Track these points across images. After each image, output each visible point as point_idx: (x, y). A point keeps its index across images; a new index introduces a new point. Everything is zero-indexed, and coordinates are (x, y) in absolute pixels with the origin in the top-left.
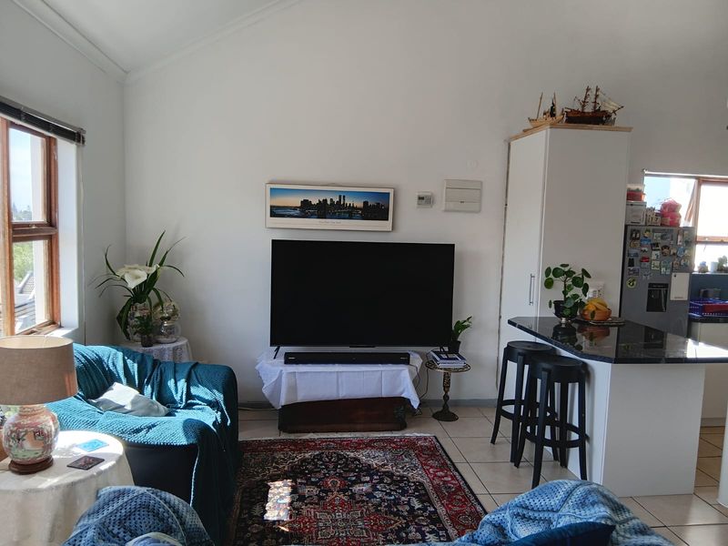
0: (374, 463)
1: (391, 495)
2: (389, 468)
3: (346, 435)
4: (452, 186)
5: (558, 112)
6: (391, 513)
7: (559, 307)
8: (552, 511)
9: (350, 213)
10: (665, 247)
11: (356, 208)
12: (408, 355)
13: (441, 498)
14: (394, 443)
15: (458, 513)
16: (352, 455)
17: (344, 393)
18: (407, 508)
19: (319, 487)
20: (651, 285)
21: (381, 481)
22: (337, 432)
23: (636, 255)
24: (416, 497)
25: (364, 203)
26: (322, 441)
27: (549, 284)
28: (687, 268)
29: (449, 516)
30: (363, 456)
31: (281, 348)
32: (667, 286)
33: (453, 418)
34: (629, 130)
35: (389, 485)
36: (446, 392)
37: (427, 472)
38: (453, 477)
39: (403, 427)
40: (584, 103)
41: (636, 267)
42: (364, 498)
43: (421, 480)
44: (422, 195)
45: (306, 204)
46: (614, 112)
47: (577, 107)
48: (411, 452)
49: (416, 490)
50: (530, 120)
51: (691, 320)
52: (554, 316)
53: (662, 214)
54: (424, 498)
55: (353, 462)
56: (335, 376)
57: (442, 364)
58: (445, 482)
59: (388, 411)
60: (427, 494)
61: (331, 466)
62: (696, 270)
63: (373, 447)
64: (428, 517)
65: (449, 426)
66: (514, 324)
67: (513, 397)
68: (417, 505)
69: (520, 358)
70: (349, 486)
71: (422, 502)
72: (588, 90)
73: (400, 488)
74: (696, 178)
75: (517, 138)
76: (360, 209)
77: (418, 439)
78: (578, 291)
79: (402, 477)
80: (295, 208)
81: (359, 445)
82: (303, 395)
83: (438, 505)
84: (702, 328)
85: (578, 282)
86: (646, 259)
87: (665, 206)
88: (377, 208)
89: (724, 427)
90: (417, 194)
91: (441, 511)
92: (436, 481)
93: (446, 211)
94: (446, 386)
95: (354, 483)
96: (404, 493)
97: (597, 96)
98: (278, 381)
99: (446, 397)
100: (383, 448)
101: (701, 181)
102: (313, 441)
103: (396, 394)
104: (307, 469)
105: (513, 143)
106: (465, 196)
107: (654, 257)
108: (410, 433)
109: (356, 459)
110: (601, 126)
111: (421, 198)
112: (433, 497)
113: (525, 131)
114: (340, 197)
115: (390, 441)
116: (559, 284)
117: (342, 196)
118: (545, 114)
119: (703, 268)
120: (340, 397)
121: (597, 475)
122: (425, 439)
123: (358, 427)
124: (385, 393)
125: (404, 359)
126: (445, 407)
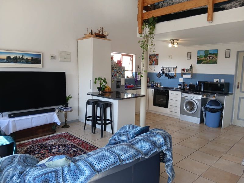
0: (53, 143)
1: (65, 149)
2: (59, 143)
3: (37, 139)
4: (61, 53)
5: (93, 33)
6: (69, 153)
7: (99, 89)
8: (127, 131)
9: (27, 61)
10: (119, 72)
11: (29, 59)
12: (54, 109)
13: (80, 146)
14: (55, 137)
15: (87, 148)
16: (44, 143)
17: (34, 124)
18: (73, 151)
19: (40, 154)
20: (117, 82)
21: (59, 147)
22: (33, 138)
23: (114, 74)
24: (73, 148)
25: (32, 58)
26: (30, 142)
27: (95, 83)
28: (124, 77)
29: (85, 149)
30: (48, 142)
31: (4, 113)
32: (120, 82)
33: (68, 127)
34: (111, 40)
35: (62, 147)
36: (66, 119)
37: (71, 141)
38: (80, 140)
39: (55, 132)
40: (100, 32)
41: (114, 77)
42: (58, 152)
43: (71, 143)
44: (52, 55)
45: (9, 58)
46: (107, 35)
47: (98, 32)
48: (63, 138)
49: (72, 146)
50: (85, 35)
51: (126, 90)
52: (98, 91)
53: (117, 63)
54: (75, 147)
55: (46, 145)
56: (30, 119)
57: (65, 110)
58: (78, 142)
59: (50, 128)
60: (75, 146)
61: (39, 148)
62: (126, 77)
63: (49, 140)
64: (80, 151)
65: (68, 129)
66: (89, 94)
67: (91, 115)
68: (75, 149)
69: (93, 103)
70: (50, 151)
71: (76, 148)
72: (100, 28)
73: (66, 147)
74: (122, 54)
75: (80, 39)
76: (30, 60)
77: (63, 134)
78: (104, 84)
79: (65, 144)
80: (4, 59)
81: (44, 140)
82: (19, 128)
83: (80, 148)
84: (128, 91)
85: (104, 81)
86: (116, 75)
87: (118, 61)
88: (36, 60)
89: (140, 114)
90: (50, 55)
91: (82, 148)
92: (76, 143)
93: (60, 61)
94: (66, 117)
95: (51, 150)
96: (69, 148)
97: (103, 30)
98: (8, 125)
99: (66, 121)
100: (53, 139)
101: (123, 55)
102: (26, 143)
103: (52, 122)
104: (31, 150)
105: (78, 41)
106: (65, 57)
107: (117, 74)
108: (58, 133)
109: (46, 144)
110: (103, 38)
111: (52, 57)
112: (78, 146)
113: (83, 38)
114: (22, 55)
115: (54, 137)
116: (98, 82)
117: (23, 55)
118: (89, 33)
119: (128, 77)
120: (33, 127)
121: (116, 130)
122: (64, 134)
123: (40, 135)
124: (49, 122)
125: (53, 110)
126: (66, 123)
